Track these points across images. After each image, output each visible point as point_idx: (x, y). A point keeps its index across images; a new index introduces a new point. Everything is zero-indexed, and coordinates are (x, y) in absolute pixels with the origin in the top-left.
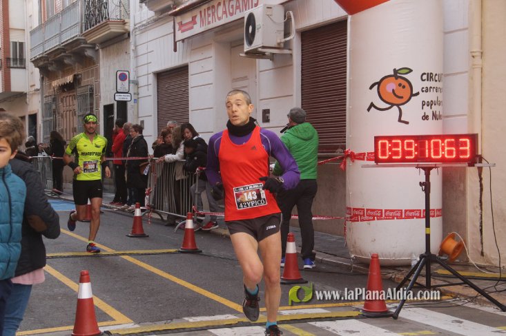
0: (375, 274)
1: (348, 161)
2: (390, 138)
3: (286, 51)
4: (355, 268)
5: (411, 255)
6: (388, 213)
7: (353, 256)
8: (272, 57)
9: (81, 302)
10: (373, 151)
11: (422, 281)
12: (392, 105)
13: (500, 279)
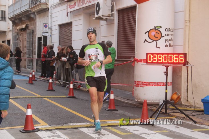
0: (145, 107)
1: (136, 63)
2: (152, 54)
3: (112, 18)
4: (137, 105)
5: (159, 100)
6: (151, 83)
7: (136, 100)
8: (106, 20)
9: (27, 116)
10: (146, 59)
11: (164, 111)
12: (154, 41)
13: (194, 111)
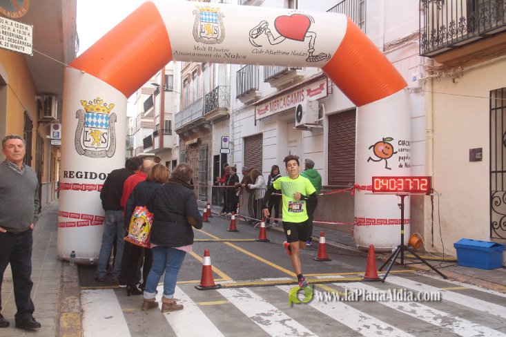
0: (371, 256)
1: (356, 190)
2: (381, 178)
3: (320, 126)
4: (359, 252)
5: (392, 245)
6: (379, 221)
7: (358, 245)
8: (311, 129)
9: (204, 267)
10: (371, 184)
11: (399, 261)
12: (382, 159)
13: (443, 261)
